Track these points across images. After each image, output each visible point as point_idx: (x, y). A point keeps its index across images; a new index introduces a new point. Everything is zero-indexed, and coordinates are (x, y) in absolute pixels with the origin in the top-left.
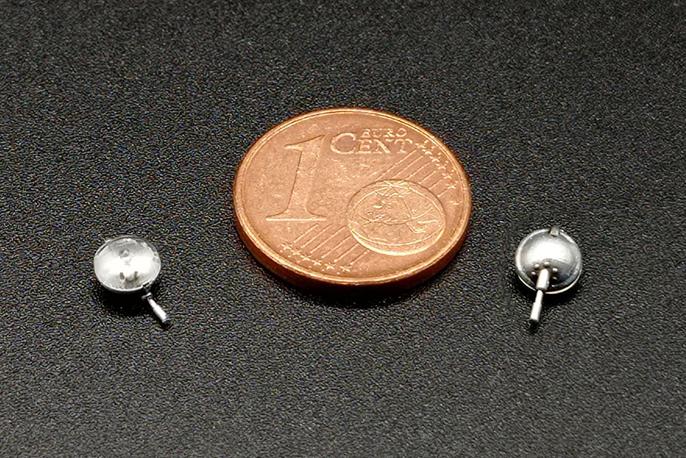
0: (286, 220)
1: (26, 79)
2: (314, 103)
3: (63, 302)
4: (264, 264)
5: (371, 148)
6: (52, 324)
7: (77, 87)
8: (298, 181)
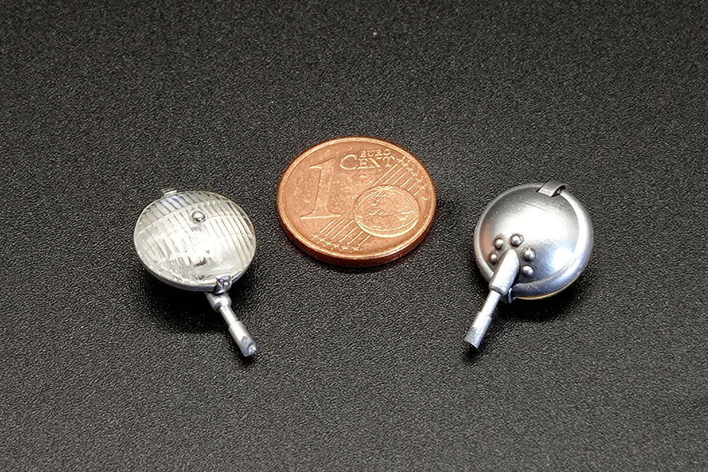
8: (320, 190)
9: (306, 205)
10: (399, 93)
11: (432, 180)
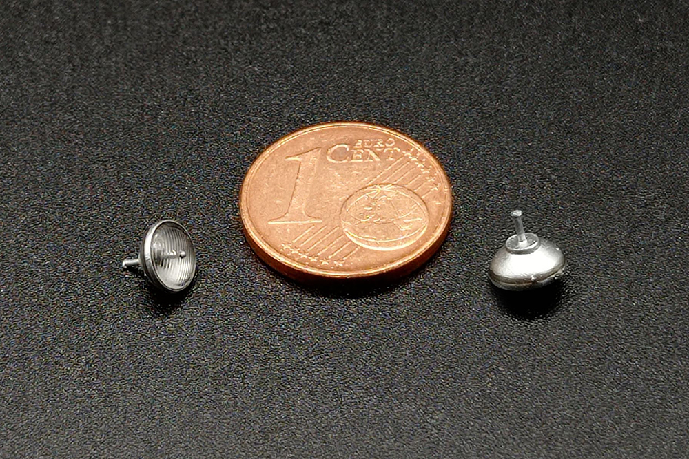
0: (285, 222)
1: (57, 108)
2: (314, 119)
3: (89, 302)
4: (268, 263)
5: (363, 156)
6: (78, 321)
7: (101, 113)
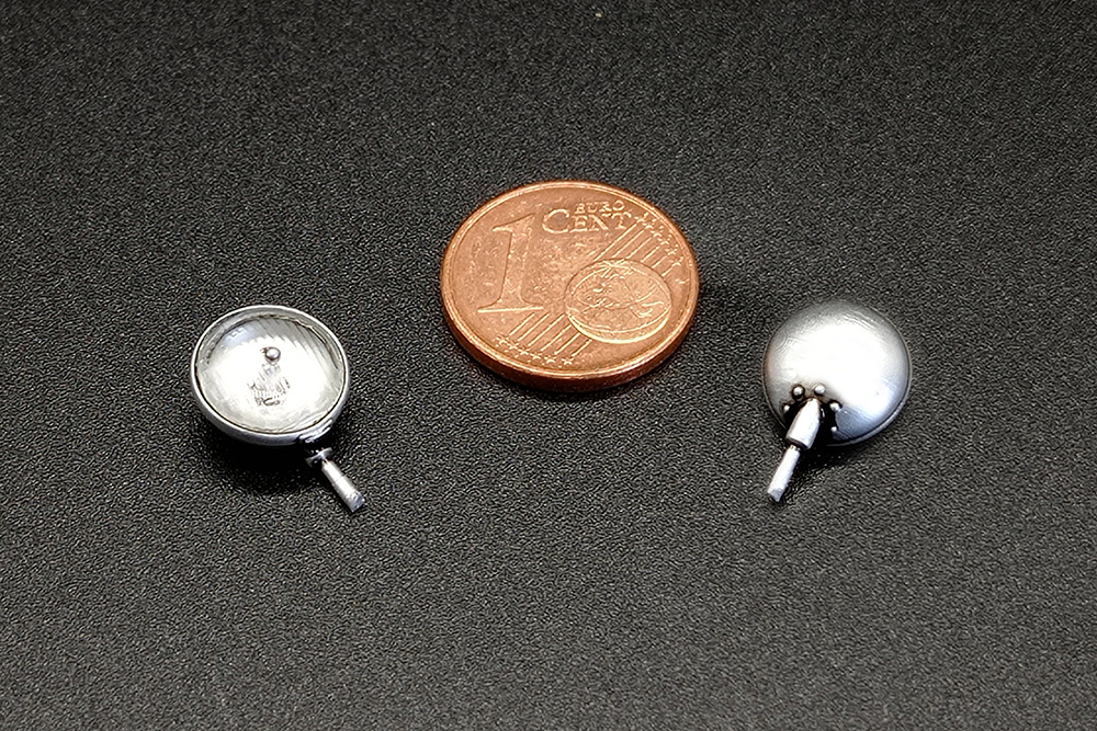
8: (510, 266)
9: (488, 289)
10: (638, 111)
11: (692, 251)
